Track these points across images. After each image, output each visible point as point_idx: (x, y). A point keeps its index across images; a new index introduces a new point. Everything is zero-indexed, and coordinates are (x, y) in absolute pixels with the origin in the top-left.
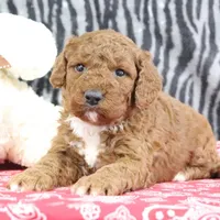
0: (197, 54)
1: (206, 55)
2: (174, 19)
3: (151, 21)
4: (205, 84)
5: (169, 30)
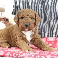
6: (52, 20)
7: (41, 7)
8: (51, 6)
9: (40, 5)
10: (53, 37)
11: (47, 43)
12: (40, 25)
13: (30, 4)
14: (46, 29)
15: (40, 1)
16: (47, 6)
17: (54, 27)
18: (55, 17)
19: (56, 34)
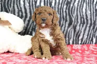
0: (73, 23)
1: (75, 23)
2: (68, 14)
3: (62, 14)
4: (75, 31)
5: (66, 17)
6: (79, 24)
7: (66, 8)
8: (77, 8)
9: (65, 7)
10: (78, 44)
11: (74, 51)
12: (64, 30)
13: (53, 4)
14: (71, 35)
15: (65, 1)
16: (72, 7)
17: (80, 32)
18: (81, 21)
19: (82, 41)
